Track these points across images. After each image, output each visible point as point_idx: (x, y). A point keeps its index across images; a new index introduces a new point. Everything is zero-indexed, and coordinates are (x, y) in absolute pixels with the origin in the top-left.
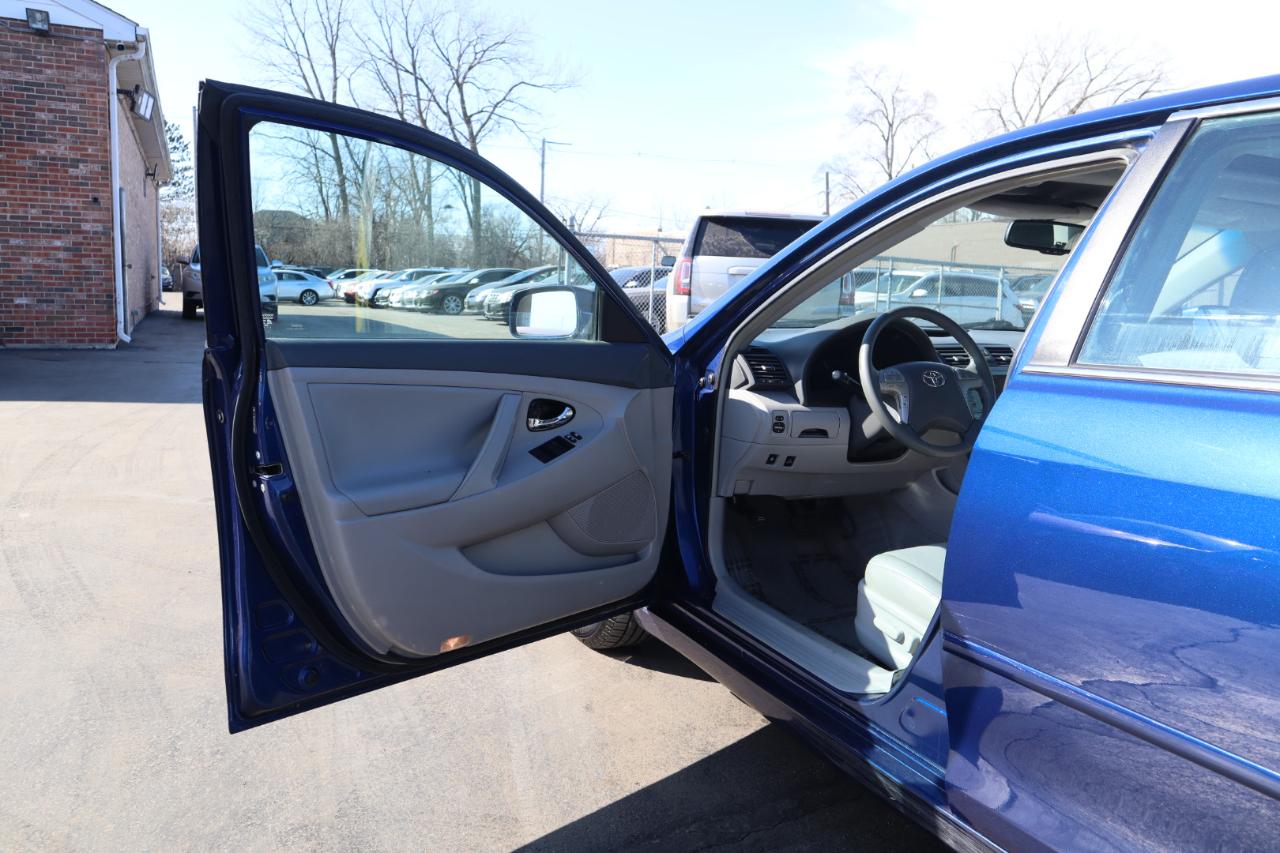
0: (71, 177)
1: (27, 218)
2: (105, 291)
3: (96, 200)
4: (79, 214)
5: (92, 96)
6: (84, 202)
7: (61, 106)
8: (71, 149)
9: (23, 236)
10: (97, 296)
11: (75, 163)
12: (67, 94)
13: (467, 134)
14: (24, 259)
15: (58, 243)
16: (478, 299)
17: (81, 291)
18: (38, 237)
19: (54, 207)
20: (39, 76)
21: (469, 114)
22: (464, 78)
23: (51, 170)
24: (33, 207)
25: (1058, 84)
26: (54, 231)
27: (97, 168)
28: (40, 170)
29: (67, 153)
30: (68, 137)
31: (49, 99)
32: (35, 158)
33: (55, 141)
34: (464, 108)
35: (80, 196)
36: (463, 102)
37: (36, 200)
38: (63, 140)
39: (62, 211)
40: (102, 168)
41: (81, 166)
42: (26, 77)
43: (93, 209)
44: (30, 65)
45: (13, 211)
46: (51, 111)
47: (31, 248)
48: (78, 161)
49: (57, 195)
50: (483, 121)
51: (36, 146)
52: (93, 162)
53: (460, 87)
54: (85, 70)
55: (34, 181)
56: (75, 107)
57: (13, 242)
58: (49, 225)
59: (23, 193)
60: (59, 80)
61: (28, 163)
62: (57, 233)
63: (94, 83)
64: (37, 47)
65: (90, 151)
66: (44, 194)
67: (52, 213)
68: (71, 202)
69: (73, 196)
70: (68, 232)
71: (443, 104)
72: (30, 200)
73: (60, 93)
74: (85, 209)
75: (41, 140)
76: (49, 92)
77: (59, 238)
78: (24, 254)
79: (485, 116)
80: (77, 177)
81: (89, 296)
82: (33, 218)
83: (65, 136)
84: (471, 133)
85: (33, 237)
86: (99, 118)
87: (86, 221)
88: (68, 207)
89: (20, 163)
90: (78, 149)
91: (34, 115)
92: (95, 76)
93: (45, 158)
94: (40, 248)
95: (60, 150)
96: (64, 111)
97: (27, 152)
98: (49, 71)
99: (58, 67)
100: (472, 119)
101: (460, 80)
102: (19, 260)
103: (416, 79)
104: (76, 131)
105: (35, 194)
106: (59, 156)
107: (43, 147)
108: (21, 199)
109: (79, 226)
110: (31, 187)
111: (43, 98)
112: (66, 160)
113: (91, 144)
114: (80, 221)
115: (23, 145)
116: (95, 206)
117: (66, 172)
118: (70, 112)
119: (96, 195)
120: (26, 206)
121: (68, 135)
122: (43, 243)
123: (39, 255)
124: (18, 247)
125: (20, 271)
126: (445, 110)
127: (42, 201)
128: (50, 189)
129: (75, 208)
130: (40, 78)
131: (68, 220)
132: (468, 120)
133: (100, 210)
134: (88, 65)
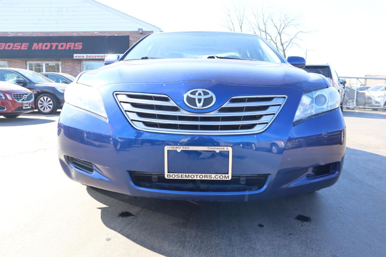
13: (282, 50)
21: (283, 43)
22: (281, 32)
34: (281, 41)
36: (281, 39)
50: (287, 45)
53: (280, 35)
71: (274, 40)
79: (288, 43)
84: (283, 49)
100: (284, 44)
101: (280, 33)
103: (266, 33)
126: (275, 43)
132: (282, 45)
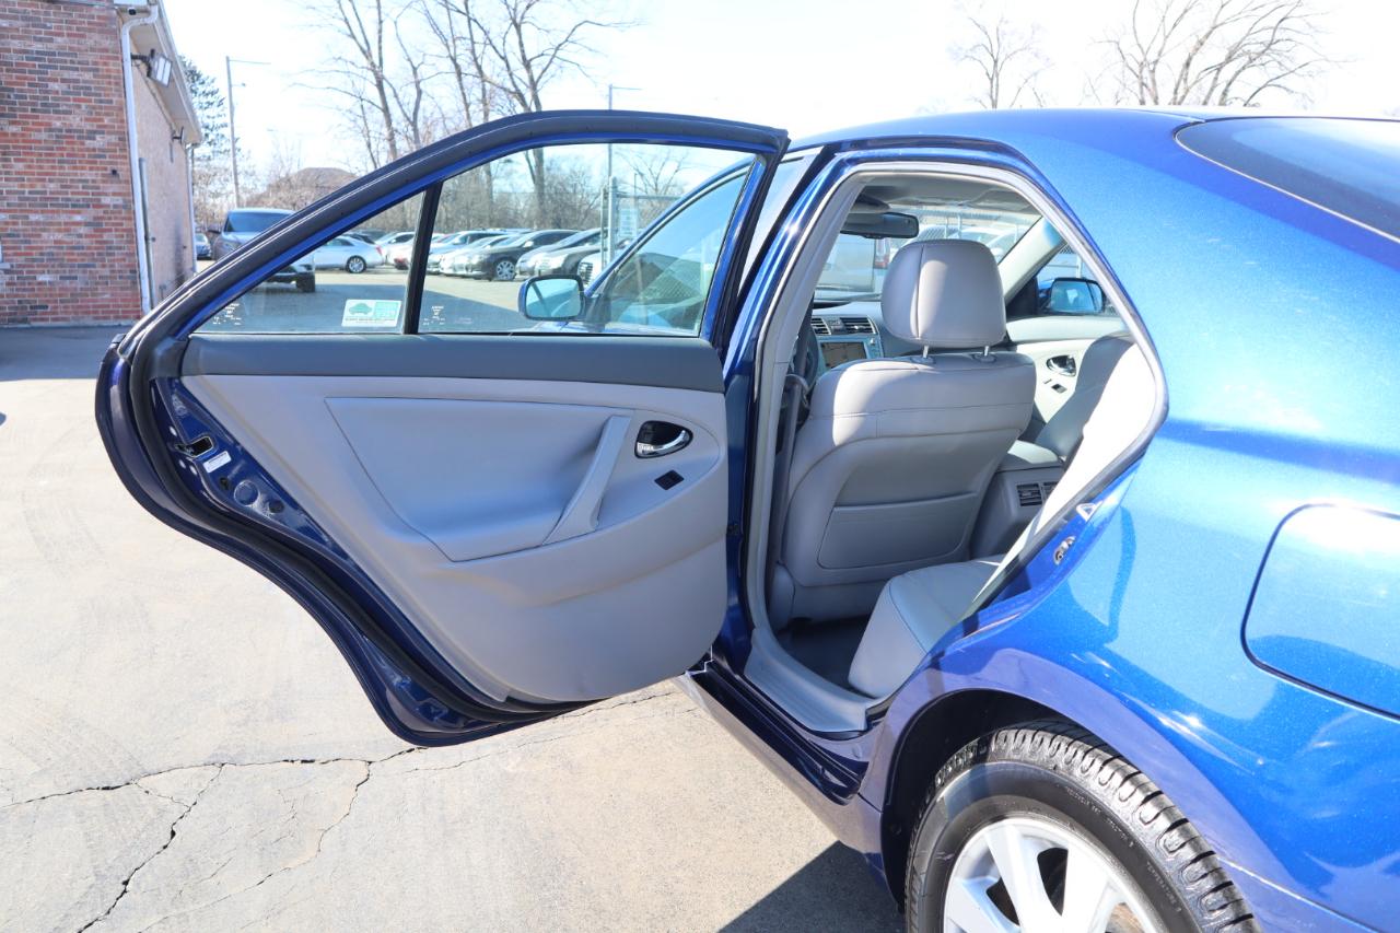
0: (88, 150)
1: (45, 192)
2: (128, 266)
3: (114, 172)
4: (98, 188)
5: (105, 64)
6: (103, 175)
7: (74, 75)
8: (87, 120)
9: (42, 212)
10: (120, 271)
11: (91, 135)
12: (79, 63)
14: (45, 235)
15: (78, 218)
16: (530, 264)
17: (104, 266)
18: (58, 212)
19: (72, 181)
20: (49, 45)
23: (68, 143)
24: (51, 181)
25: (1186, 11)
26: (74, 206)
27: (114, 139)
28: (56, 142)
29: (83, 123)
30: (83, 108)
31: (62, 68)
32: (51, 130)
33: (70, 113)
35: (98, 169)
37: (54, 174)
38: (77, 111)
39: (80, 185)
40: (120, 139)
41: (98, 137)
42: (38, 46)
43: (112, 183)
44: (40, 33)
45: (31, 186)
46: (63, 81)
47: (51, 224)
48: (95, 132)
49: (75, 168)
51: (50, 118)
52: (109, 133)
54: (96, 37)
55: (50, 155)
56: (88, 76)
57: (33, 218)
58: (68, 200)
59: (41, 167)
60: (70, 48)
61: (44, 136)
62: (77, 207)
63: (106, 50)
64: (47, 14)
65: (106, 122)
66: (61, 168)
67: (70, 187)
68: (89, 175)
69: (91, 169)
70: (88, 206)
72: (47, 174)
73: (72, 62)
74: (104, 182)
75: (56, 112)
76: (61, 61)
77: (79, 213)
78: (44, 230)
80: (94, 150)
81: (113, 271)
82: (51, 193)
83: (79, 107)
85: (53, 212)
86: (113, 87)
87: (106, 194)
88: (87, 181)
89: (35, 136)
90: (95, 120)
91: (47, 86)
92: (107, 43)
93: (61, 130)
94: (59, 224)
95: (76, 121)
96: (77, 81)
97: (41, 124)
98: (59, 39)
99: (69, 35)
102: (39, 236)
104: (90, 101)
105: (53, 167)
106: (75, 127)
107: (59, 119)
108: (39, 174)
109: (99, 200)
110: (48, 161)
111: (56, 68)
112: (82, 131)
113: (107, 114)
114: (99, 194)
115: (37, 117)
116: (114, 179)
117: (83, 144)
118: (85, 82)
119: (115, 167)
120: (44, 180)
121: (83, 105)
122: (63, 218)
123: (59, 231)
124: (37, 223)
125: (41, 248)
127: (60, 174)
128: (67, 162)
129: (94, 181)
130: (52, 47)
131: (87, 194)
133: (120, 182)
134: (101, 32)
